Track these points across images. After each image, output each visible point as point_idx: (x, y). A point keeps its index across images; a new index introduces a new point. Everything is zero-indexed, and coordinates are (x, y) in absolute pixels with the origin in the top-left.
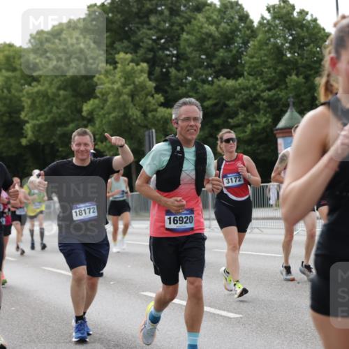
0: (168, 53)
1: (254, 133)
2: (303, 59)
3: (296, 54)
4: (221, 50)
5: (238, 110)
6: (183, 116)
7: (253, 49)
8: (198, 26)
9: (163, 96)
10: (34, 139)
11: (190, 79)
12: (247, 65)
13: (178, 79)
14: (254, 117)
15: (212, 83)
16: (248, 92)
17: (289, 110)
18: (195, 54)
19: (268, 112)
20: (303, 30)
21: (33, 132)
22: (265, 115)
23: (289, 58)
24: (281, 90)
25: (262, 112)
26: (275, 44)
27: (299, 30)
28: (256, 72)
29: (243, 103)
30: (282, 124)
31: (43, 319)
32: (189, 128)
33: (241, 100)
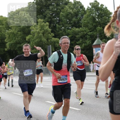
0: (56, 19)
1: (85, 46)
2: (102, 21)
3: (100, 19)
4: (74, 18)
5: (80, 39)
6: (63, 42)
7: (85, 18)
8: (66, 10)
9: (54, 34)
10: (9, 49)
11: (63, 28)
12: (83, 23)
13: (59, 28)
14: (85, 41)
15: (71, 29)
16: (83, 32)
17: (97, 39)
18: (65, 19)
19: (90, 39)
20: (102, 11)
21: (9, 46)
23: (97, 21)
24: (94, 32)
25: (88, 39)
26: (92, 16)
28: (86, 26)
30: (95, 43)
31: (12, 111)
32: (65, 46)
33: (81, 35)
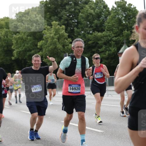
0: (73, 21)
1: (109, 55)
2: (130, 24)
3: (127, 22)
4: (96, 20)
5: (102, 45)
7: (109, 20)
8: (86, 10)
9: (71, 39)
10: (17, 57)
11: (83, 32)
12: (106, 27)
13: (77, 32)
14: (109, 48)
15: (92, 34)
16: (107, 38)
17: (124, 46)
18: (85, 22)
19: (115, 46)
20: (130, 12)
21: (17, 54)
22: (114, 48)
23: (124, 24)
24: (121, 37)
25: (112, 46)
26: (118, 18)
27: (128, 12)
28: (110, 30)
29: (105, 42)
30: (121, 51)
33: (104, 41)
